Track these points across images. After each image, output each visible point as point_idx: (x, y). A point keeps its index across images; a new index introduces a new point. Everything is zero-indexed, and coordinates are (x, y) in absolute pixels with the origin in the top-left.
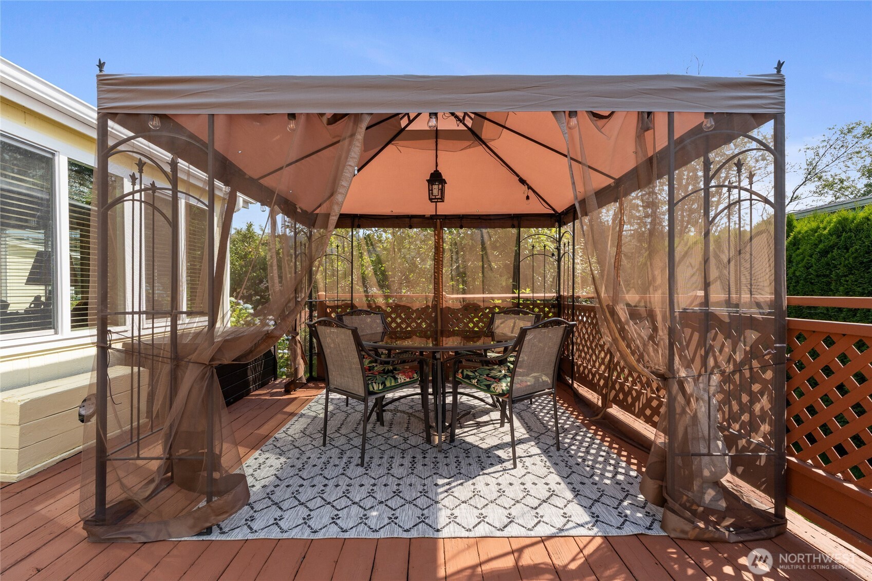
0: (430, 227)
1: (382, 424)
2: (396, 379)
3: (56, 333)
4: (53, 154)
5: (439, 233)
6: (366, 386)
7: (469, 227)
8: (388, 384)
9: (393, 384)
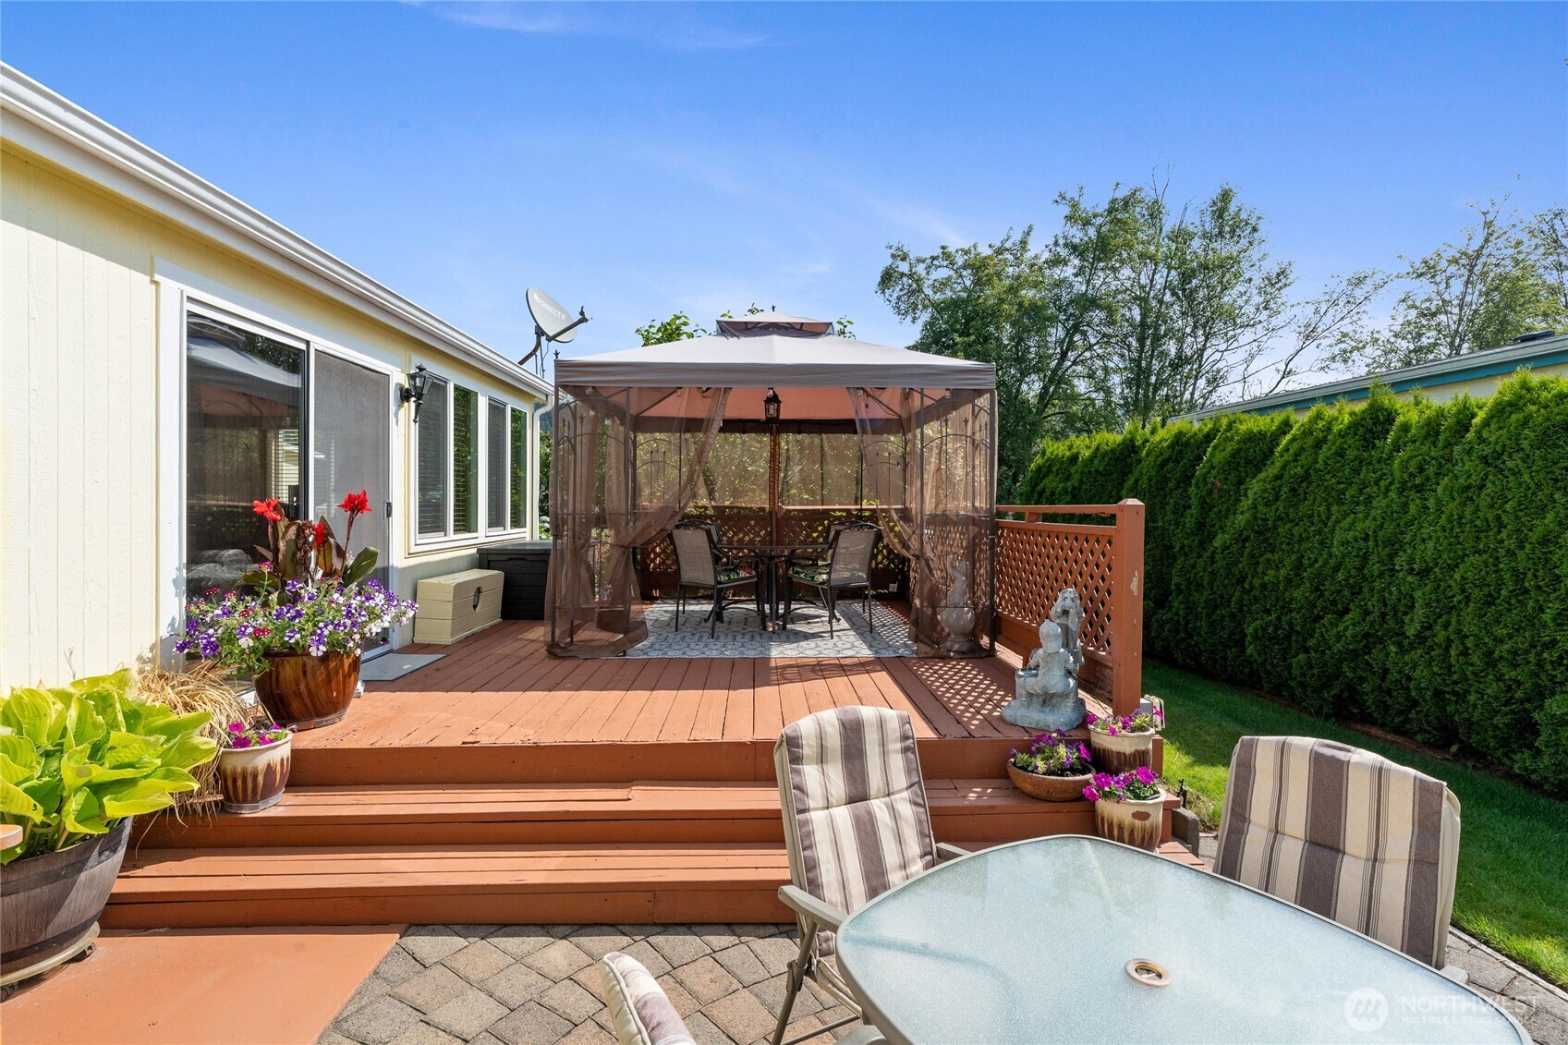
0: (765, 433)
1: (722, 622)
2: (738, 574)
3: (446, 535)
4: (446, 383)
5: (775, 439)
6: (716, 578)
7: (809, 433)
8: (732, 577)
9: (736, 577)
